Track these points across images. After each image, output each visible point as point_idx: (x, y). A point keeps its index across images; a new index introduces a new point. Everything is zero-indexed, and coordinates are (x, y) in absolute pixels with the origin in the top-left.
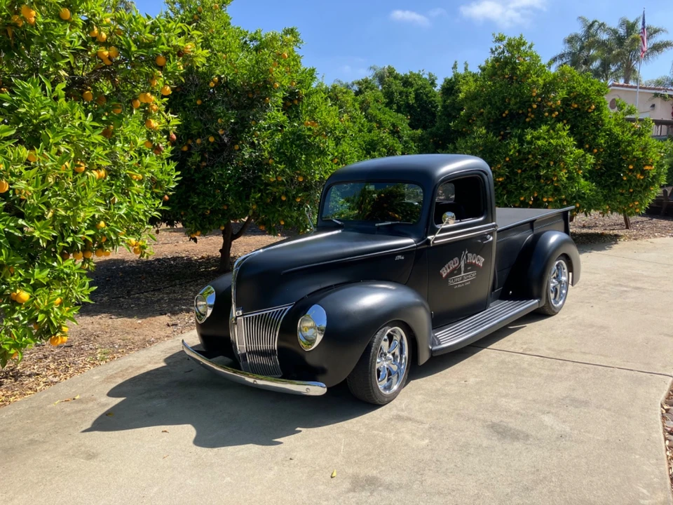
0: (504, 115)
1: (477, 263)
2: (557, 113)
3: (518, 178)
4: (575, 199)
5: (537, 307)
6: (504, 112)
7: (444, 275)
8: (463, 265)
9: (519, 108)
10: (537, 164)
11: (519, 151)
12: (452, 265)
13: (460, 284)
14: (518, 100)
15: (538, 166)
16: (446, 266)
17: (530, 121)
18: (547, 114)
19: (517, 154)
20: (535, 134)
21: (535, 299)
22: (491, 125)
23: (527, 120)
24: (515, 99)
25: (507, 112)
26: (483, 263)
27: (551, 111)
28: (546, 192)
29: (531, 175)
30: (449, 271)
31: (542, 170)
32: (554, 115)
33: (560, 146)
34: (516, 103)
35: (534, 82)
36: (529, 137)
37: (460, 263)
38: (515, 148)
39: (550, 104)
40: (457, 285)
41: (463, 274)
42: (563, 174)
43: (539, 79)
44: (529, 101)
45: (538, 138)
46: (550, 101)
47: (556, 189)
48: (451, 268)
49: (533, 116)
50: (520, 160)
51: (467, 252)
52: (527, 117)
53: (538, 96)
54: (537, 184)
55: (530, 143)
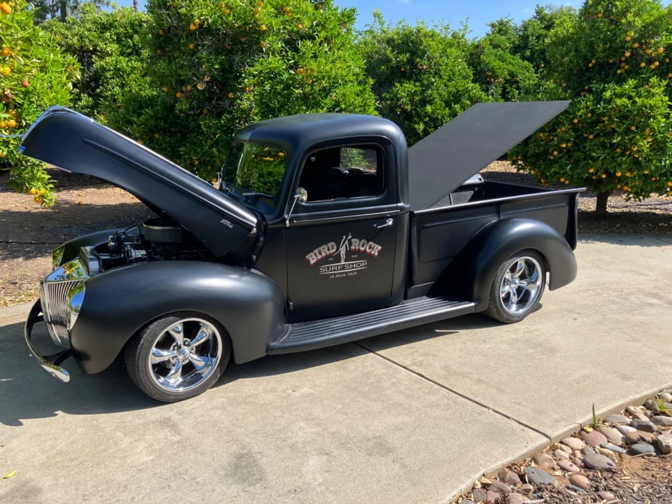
0: (590, 65)
1: (368, 251)
2: (657, 63)
3: (588, 145)
4: (666, 176)
5: (474, 311)
6: (590, 62)
7: (312, 262)
8: (343, 251)
9: (608, 57)
10: (613, 129)
11: (593, 112)
12: (326, 250)
13: (340, 273)
14: (608, 46)
15: (614, 132)
16: (316, 251)
17: (621, 74)
18: (643, 65)
19: (590, 115)
20: (618, 90)
21: (471, 301)
22: (574, 78)
23: (619, 71)
24: (603, 44)
25: (593, 61)
26: (379, 252)
27: (650, 61)
28: (620, 165)
29: (604, 142)
30: (320, 257)
31: (615, 137)
32: (653, 67)
33: (646, 107)
34: (604, 51)
35: (629, 23)
36: (608, 94)
37: (338, 249)
38: (587, 107)
39: (649, 51)
40: (335, 274)
41: (344, 263)
42: (645, 144)
43: (637, 19)
44: (623, 47)
45: (620, 96)
46: (650, 48)
47: (636, 162)
48: (324, 254)
49: (627, 67)
50: (592, 123)
51: (350, 237)
52: (619, 68)
53: (634, 41)
54: (608, 154)
55: (609, 101)
